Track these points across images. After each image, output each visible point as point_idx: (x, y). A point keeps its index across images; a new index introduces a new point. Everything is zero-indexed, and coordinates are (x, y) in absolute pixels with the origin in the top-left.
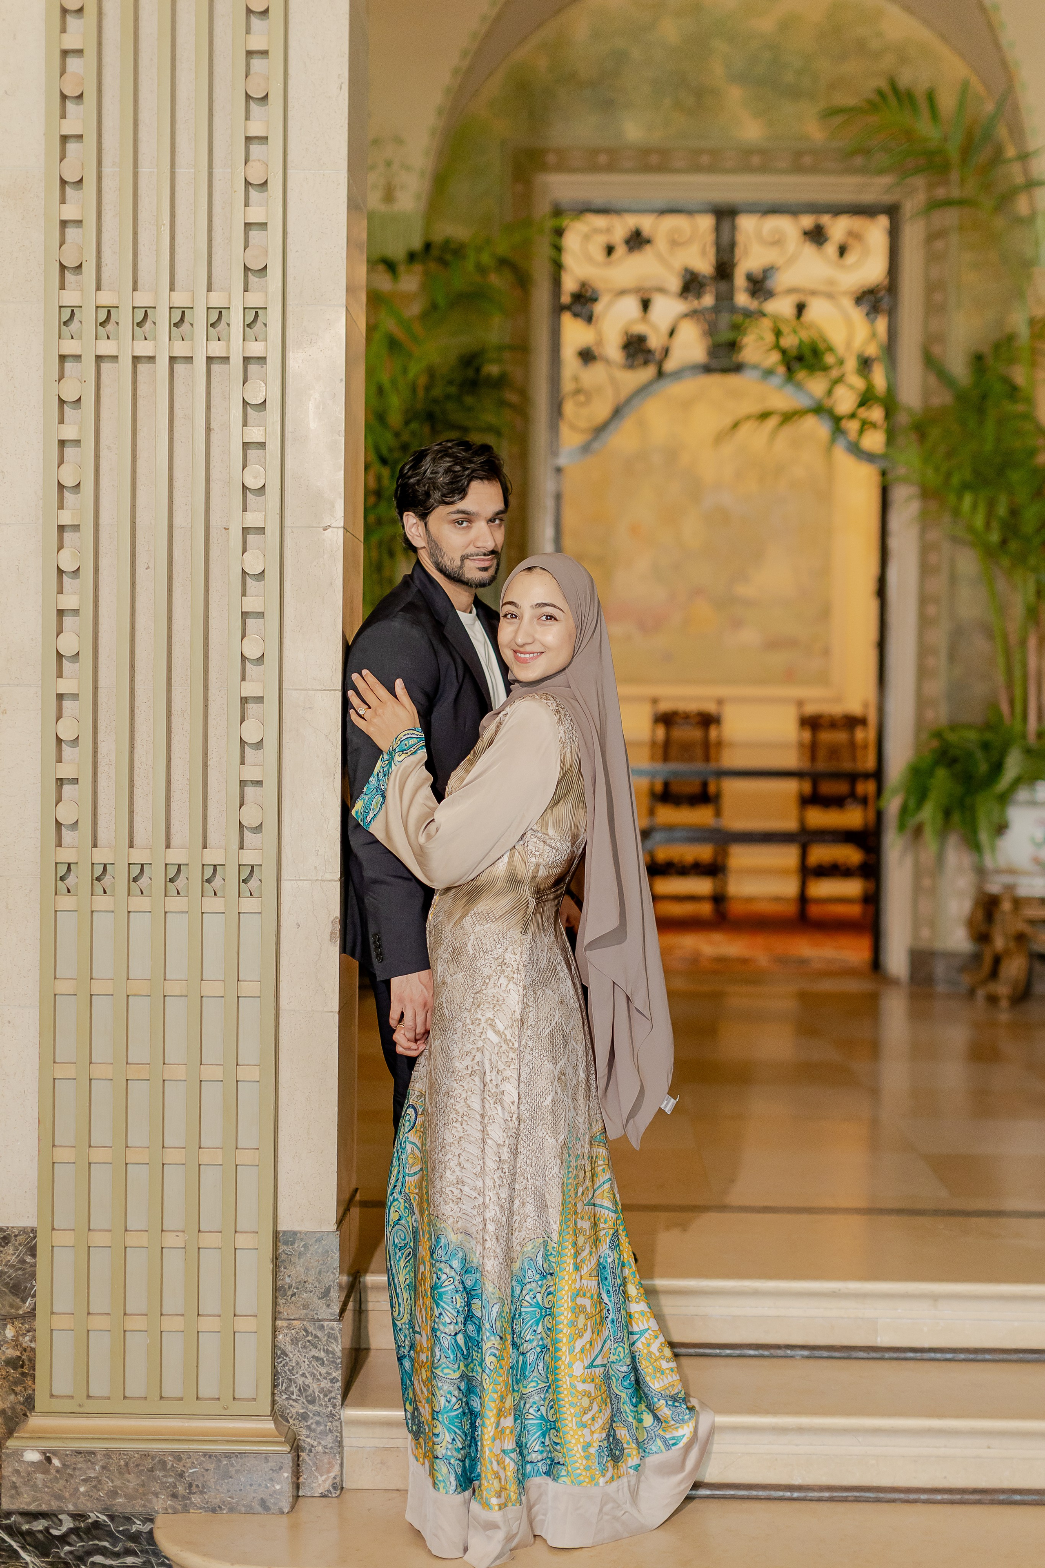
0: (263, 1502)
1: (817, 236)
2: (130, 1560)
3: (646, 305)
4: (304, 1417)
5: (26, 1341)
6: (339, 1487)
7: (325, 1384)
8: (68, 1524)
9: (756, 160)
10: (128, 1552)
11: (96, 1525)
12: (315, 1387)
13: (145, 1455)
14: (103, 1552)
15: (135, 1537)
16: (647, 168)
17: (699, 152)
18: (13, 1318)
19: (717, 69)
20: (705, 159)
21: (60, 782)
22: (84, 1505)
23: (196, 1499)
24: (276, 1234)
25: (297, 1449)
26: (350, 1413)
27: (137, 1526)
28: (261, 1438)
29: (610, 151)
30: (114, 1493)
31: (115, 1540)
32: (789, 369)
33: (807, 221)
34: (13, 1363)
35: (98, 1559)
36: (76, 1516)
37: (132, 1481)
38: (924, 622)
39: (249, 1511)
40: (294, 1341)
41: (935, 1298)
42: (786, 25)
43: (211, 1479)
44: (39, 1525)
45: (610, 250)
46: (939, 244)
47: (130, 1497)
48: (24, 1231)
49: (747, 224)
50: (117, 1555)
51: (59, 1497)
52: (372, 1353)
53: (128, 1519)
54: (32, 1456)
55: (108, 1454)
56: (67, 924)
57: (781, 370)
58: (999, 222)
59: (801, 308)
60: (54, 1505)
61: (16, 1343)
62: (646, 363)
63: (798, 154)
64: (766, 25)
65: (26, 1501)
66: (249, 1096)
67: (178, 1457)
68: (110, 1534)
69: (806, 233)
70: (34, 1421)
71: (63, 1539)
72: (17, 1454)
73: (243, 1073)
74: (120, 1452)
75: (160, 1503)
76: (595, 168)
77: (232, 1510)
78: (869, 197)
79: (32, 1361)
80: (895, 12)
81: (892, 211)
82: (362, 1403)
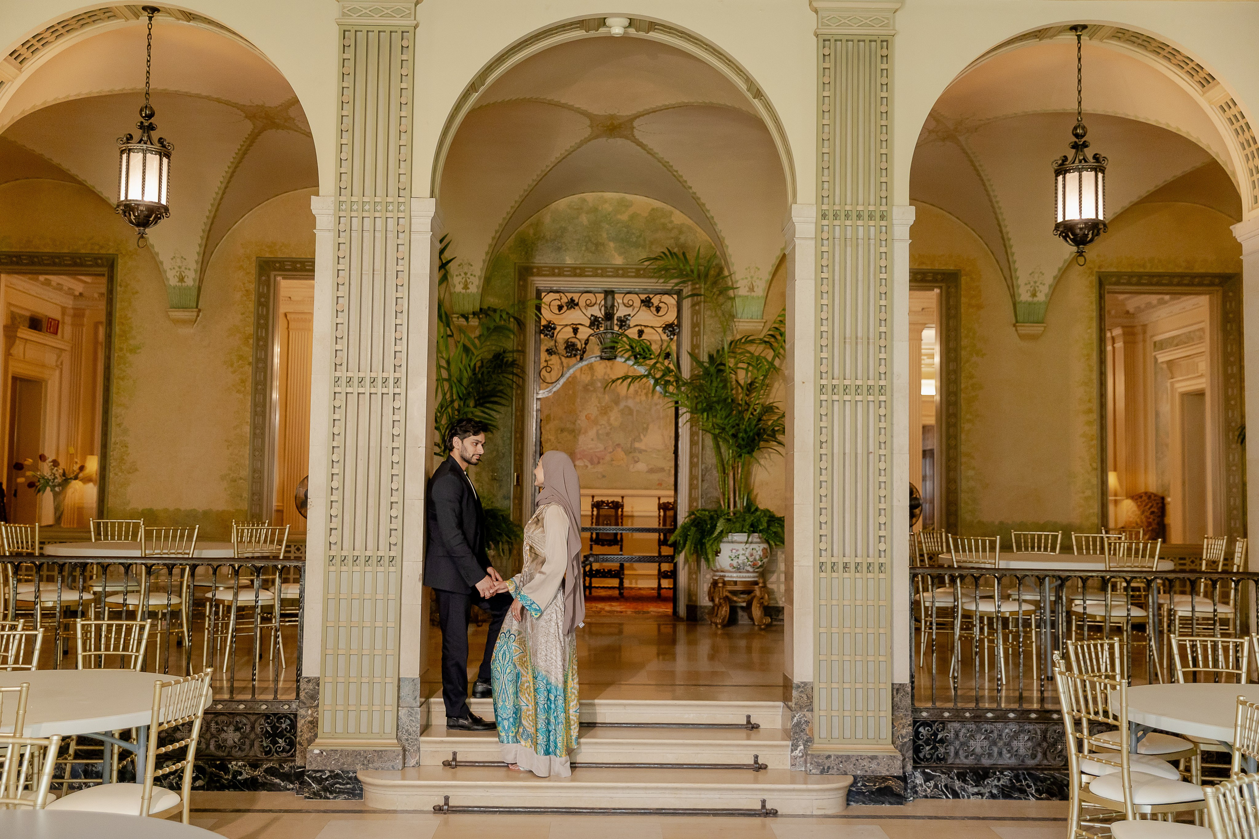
0: (393, 767)
1: (647, 303)
2: (348, 786)
3: (575, 331)
4: (407, 740)
5: (315, 715)
6: (418, 764)
7: (414, 729)
8: (328, 774)
9: (620, 272)
10: (348, 783)
11: (337, 774)
12: (411, 730)
13: (354, 751)
14: (340, 784)
15: (350, 778)
16: (575, 275)
17: (597, 269)
18: (311, 707)
19: (605, 235)
20: (599, 271)
21: (331, 529)
22: (333, 768)
23: (370, 765)
24: (399, 679)
25: (404, 750)
26: (423, 739)
27: (351, 774)
28: (393, 745)
29: (559, 268)
30: (343, 764)
31: (343, 780)
32: (636, 358)
33: (643, 297)
34: (311, 722)
35: (338, 786)
36: (330, 772)
37: (350, 760)
38: (692, 465)
39: (388, 769)
40: (405, 715)
41: (625, 705)
42: (633, 217)
43: (376, 759)
44: (318, 775)
45: (560, 308)
46: (697, 308)
47: (349, 765)
48: (315, 678)
49: (619, 299)
50: (344, 784)
51: (325, 765)
52: (433, 727)
53: (348, 772)
54: (317, 751)
55: (342, 751)
56: (332, 576)
57: (633, 358)
58: (721, 299)
59: (641, 333)
60: (324, 768)
61: (312, 715)
62: (575, 355)
63: (638, 270)
64: (624, 217)
65: (314, 767)
66: (391, 634)
67: (365, 752)
68: (341, 777)
69: (642, 301)
70: (317, 741)
71: (326, 779)
72: (312, 751)
73: (389, 625)
74: (346, 751)
75: (358, 767)
76: (554, 275)
77: (382, 769)
78: (669, 287)
79: (317, 721)
80: (677, 212)
81: (679, 293)
82: (428, 736)
